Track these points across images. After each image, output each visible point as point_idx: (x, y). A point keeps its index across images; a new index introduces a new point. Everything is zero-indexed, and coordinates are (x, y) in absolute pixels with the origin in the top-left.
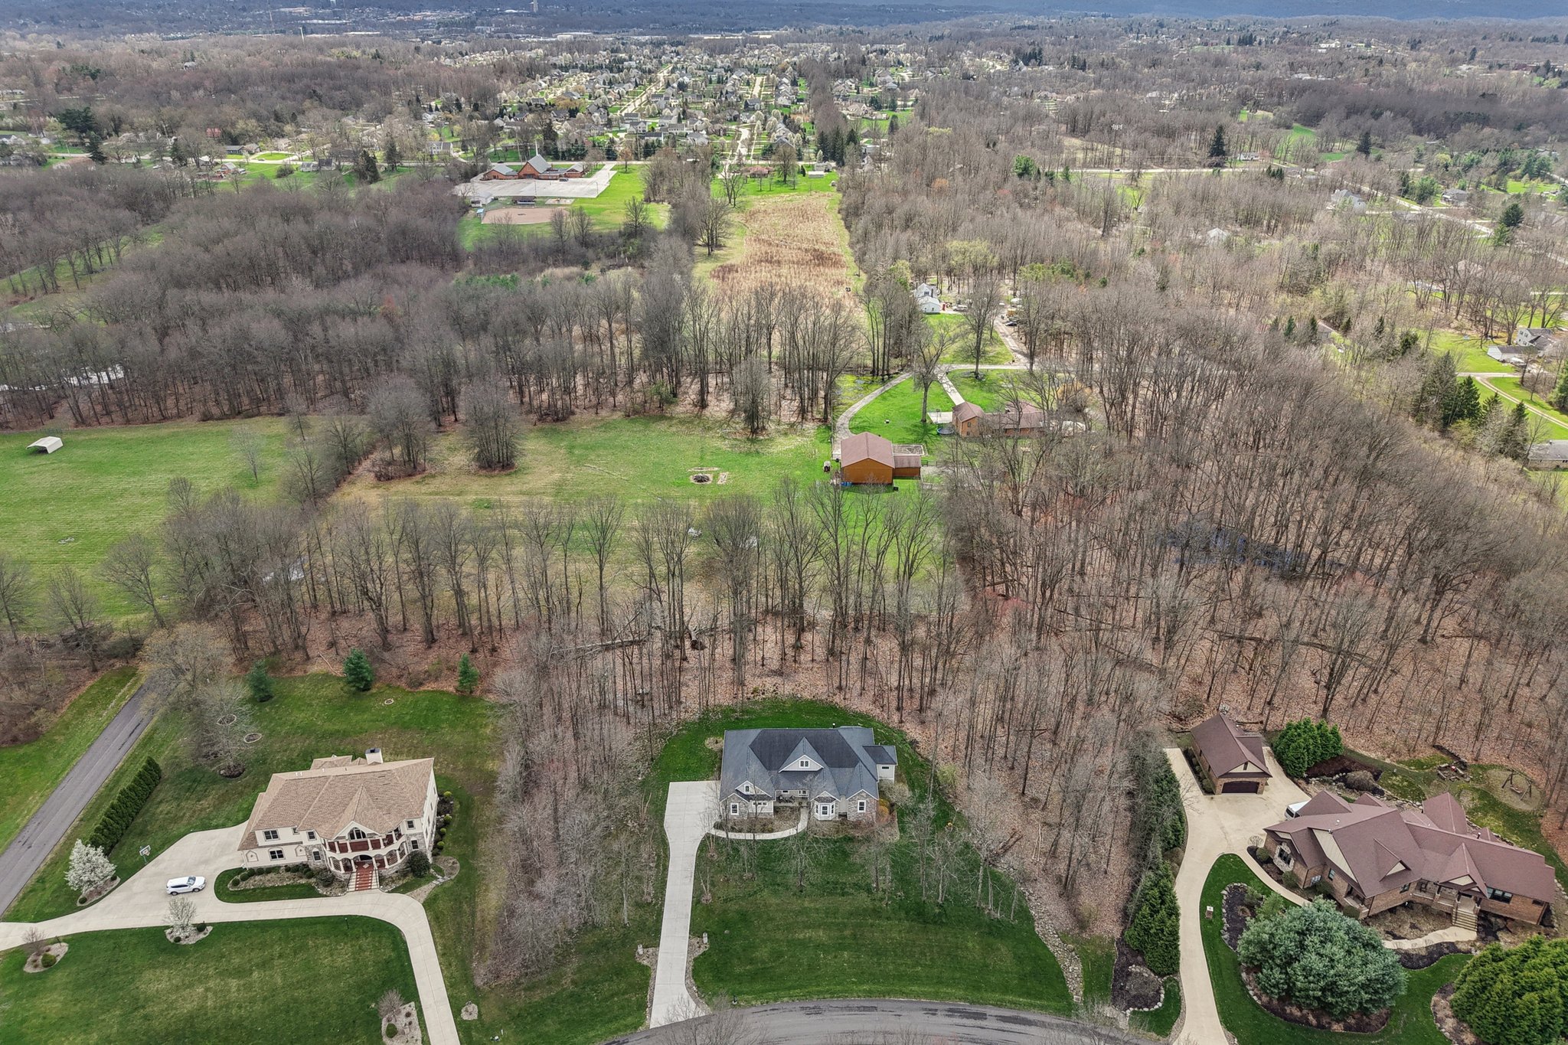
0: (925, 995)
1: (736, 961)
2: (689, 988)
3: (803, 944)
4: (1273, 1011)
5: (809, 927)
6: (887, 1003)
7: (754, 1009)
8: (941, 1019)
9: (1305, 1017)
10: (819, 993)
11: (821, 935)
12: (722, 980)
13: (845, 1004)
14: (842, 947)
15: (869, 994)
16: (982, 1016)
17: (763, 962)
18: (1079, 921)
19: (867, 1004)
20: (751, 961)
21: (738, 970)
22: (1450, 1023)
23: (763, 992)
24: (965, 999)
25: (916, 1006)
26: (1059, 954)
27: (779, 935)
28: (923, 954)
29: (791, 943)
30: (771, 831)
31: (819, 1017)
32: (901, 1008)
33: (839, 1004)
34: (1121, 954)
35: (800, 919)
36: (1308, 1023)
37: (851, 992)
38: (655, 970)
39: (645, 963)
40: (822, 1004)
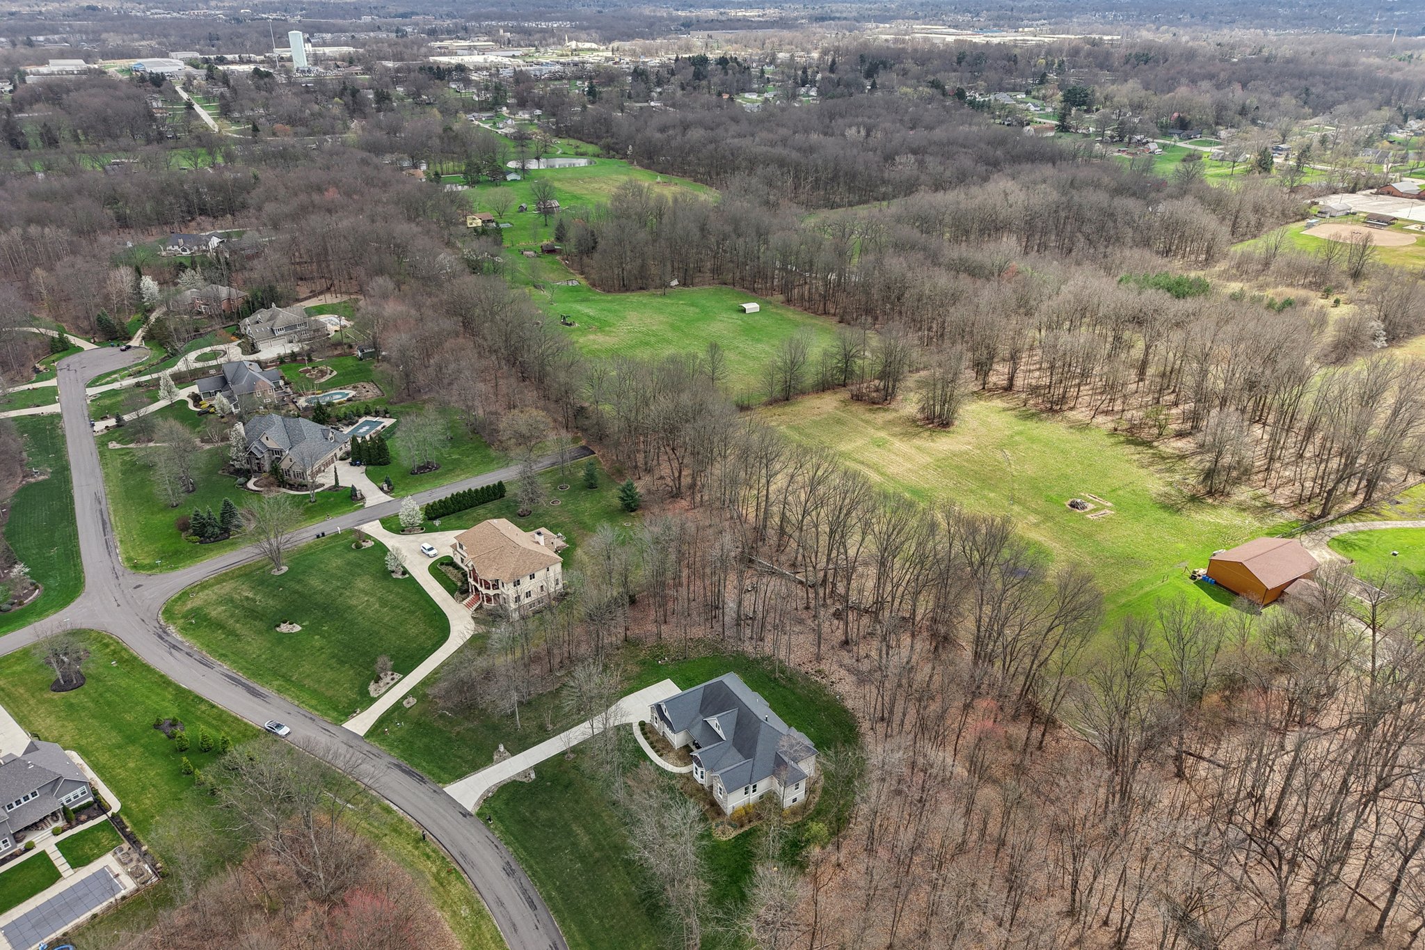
1: (527, 803)
2: (487, 791)
3: (570, 833)
5: (585, 828)
6: (543, 912)
7: (490, 835)
10: (531, 867)
11: (584, 840)
12: (507, 805)
14: (582, 858)
15: (549, 898)
17: (537, 819)
19: (536, 902)
20: (533, 813)
21: (522, 809)
23: (509, 832)
25: (555, 936)
27: (567, 815)
29: (565, 826)
31: (505, 876)
32: (545, 926)
33: (527, 885)
35: (589, 818)
37: (543, 885)
38: (491, 765)
39: (494, 757)
40: (519, 873)
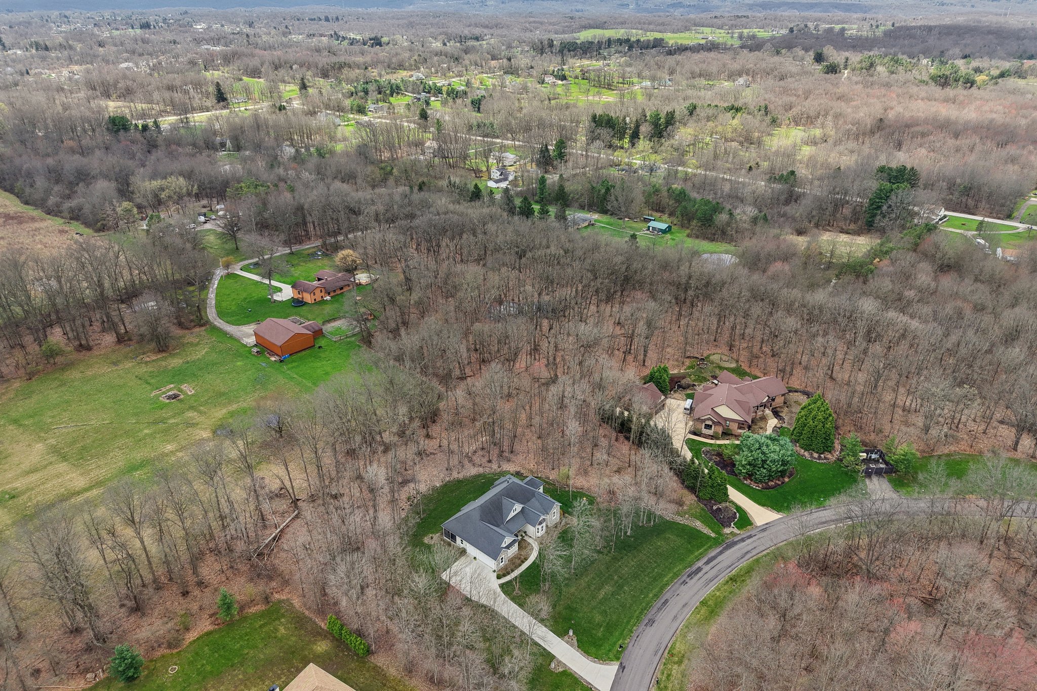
0: (672, 579)
1: (594, 632)
2: (595, 662)
3: (607, 599)
4: (766, 489)
5: (600, 589)
6: (666, 596)
7: (631, 645)
8: (691, 582)
9: (775, 483)
10: (641, 612)
11: (608, 589)
12: (601, 646)
13: (655, 609)
14: (621, 587)
15: (656, 596)
16: (699, 569)
17: (604, 621)
18: (677, 503)
19: (662, 601)
20: (600, 625)
21: (600, 635)
22: (806, 454)
23: (621, 634)
24: (685, 568)
25: (677, 585)
26: (686, 522)
27: (594, 603)
28: (650, 562)
29: (601, 603)
30: (526, 559)
31: (657, 622)
32: (674, 592)
34: (705, 505)
35: (592, 588)
36: (779, 485)
37: (650, 601)
38: (569, 668)
39: (561, 670)
40: (650, 616)
